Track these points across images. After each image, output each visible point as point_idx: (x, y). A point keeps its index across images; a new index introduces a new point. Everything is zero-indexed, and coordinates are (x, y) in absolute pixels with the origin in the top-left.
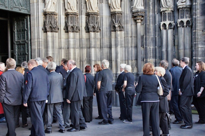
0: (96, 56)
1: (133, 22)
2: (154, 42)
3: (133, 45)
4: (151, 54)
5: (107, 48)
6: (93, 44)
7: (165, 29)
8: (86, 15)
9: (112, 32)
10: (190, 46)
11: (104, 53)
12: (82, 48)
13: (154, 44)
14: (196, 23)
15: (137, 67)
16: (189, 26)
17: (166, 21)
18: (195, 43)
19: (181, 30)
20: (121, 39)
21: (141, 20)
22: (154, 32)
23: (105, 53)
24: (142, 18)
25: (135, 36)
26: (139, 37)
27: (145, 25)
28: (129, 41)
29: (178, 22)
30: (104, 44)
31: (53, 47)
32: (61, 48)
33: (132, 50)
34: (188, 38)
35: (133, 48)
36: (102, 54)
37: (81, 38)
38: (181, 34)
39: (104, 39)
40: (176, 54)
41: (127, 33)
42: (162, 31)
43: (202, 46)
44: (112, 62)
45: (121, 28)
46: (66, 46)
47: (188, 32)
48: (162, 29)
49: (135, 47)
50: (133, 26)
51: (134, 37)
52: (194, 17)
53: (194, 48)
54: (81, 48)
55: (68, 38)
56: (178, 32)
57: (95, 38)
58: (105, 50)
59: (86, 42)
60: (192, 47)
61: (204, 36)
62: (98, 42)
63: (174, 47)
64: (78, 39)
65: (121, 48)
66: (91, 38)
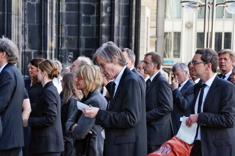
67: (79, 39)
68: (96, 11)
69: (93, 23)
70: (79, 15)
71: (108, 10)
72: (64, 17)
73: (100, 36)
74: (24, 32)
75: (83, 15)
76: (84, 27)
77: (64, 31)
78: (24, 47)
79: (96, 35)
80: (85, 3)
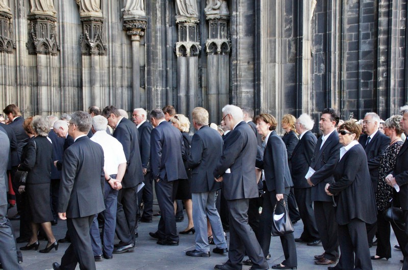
0: (51, 101)
1: (125, 40)
2: (164, 79)
3: (126, 83)
4: (159, 101)
5: (74, 86)
6: (44, 78)
7: (185, 55)
8: (28, 19)
9: (83, 57)
10: (228, 89)
11: (67, 96)
12: (21, 85)
13: (164, 82)
14: (238, 48)
16: (226, 53)
17: (186, 40)
18: (236, 84)
19: (212, 59)
20: (101, 71)
21: (141, 36)
22: (164, 60)
23: (69, 97)
24: (142, 33)
25: (129, 67)
26: (136, 68)
27: (148, 47)
28: (117, 76)
29: (207, 45)
30: (67, 80)
33: (122, 92)
34: (224, 74)
35: (124, 90)
36: (62, 98)
37: (18, 64)
38: (213, 67)
39: (67, 68)
40: (203, 103)
41: (114, 60)
42: (178, 59)
43: (248, 90)
45: (102, 49)
47: (224, 64)
48: (178, 56)
49: (128, 87)
50: (126, 48)
51: (127, 68)
52: (234, 37)
53: (234, 93)
54: (18, 84)
56: (206, 62)
57: (47, 67)
58: (69, 91)
59: (28, 74)
60: (230, 91)
61: (252, 71)
62: (55, 73)
63: (200, 89)
64: (11, 66)
65: (101, 88)
66: (41, 66)
67: (358, 102)
68: (373, 77)
69: (371, 88)
70: (358, 81)
71: (384, 75)
72: (346, 84)
73: (378, 98)
74: (312, 98)
75: (362, 81)
76: (363, 91)
77: (345, 95)
78: (312, 110)
79: (374, 97)
80: (364, 71)
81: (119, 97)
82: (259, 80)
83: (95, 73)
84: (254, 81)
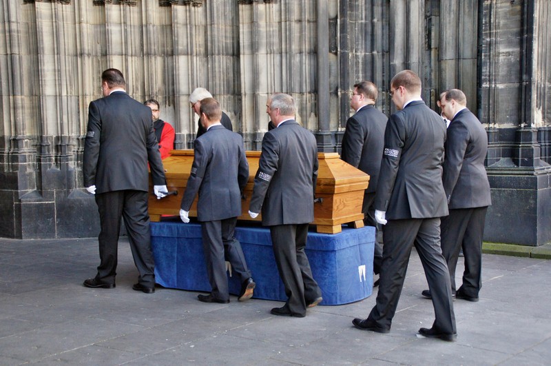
0: (192, 79)
2: (369, 38)
3: (306, 47)
4: (361, 75)
5: (227, 54)
6: (182, 43)
9: (240, 6)
10: (475, 49)
11: (217, 70)
12: (149, 54)
13: (369, 43)
15: (317, 115)
18: (488, 40)
20: (268, 29)
22: (369, 6)
23: (220, 72)
25: (311, 20)
26: (323, 21)
28: (293, 35)
30: (216, 44)
31: (56, 51)
32: (82, 54)
34: (469, 24)
35: (304, 57)
36: (210, 74)
37: (144, 23)
38: (449, 14)
39: (216, 26)
40: (433, 74)
41: (288, 10)
43: (510, 50)
44: (240, 100)
46: (99, 47)
47: (469, 7)
49: (309, 53)
51: (309, 21)
53: (485, 56)
54: (145, 53)
55: (103, 23)
56: (439, 6)
57: (187, 24)
58: (219, 62)
59: (159, 36)
60: (479, 52)
61: (518, 17)
62: (199, 35)
63: (428, 52)
64: (134, 26)
65: (269, 55)
66: (177, 23)
81: (295, 69)
82: (530, 30)
83: (258, 32)
84: (521, 33)
